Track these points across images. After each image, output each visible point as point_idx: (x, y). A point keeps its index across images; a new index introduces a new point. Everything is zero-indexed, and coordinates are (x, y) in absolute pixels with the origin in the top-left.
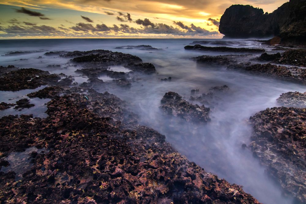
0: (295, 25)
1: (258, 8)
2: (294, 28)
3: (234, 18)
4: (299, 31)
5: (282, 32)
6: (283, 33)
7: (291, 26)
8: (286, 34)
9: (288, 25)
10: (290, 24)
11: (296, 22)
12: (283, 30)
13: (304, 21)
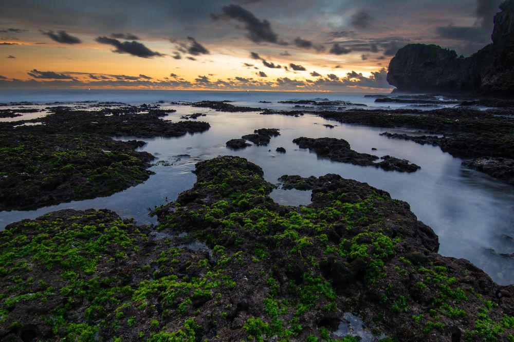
0: (500, 76)
1: (448, 50)
2: (498, 80)
3: (412, 63)
4: (505, 84)
5: (485, 84)
6: (485, 86)
7: (496, 78)
8: (490, 86)
9: (492, 75)
10: (495, 75)
11: (502, 72)
12: (485, 81)
13: (512, 71)
